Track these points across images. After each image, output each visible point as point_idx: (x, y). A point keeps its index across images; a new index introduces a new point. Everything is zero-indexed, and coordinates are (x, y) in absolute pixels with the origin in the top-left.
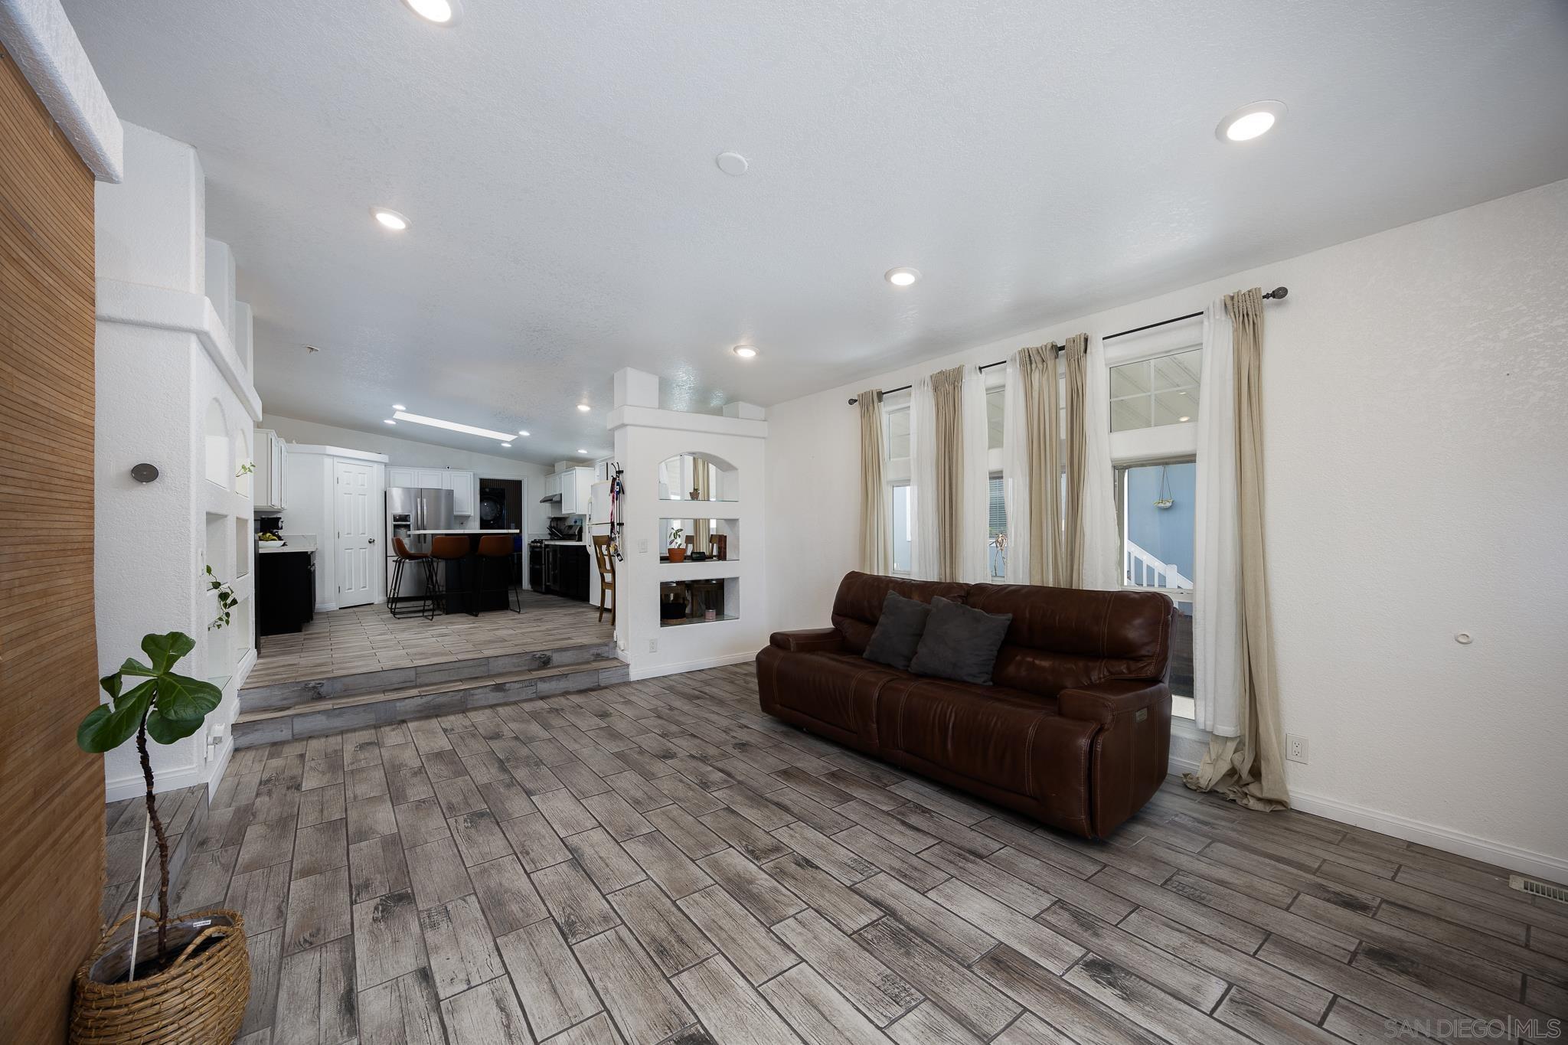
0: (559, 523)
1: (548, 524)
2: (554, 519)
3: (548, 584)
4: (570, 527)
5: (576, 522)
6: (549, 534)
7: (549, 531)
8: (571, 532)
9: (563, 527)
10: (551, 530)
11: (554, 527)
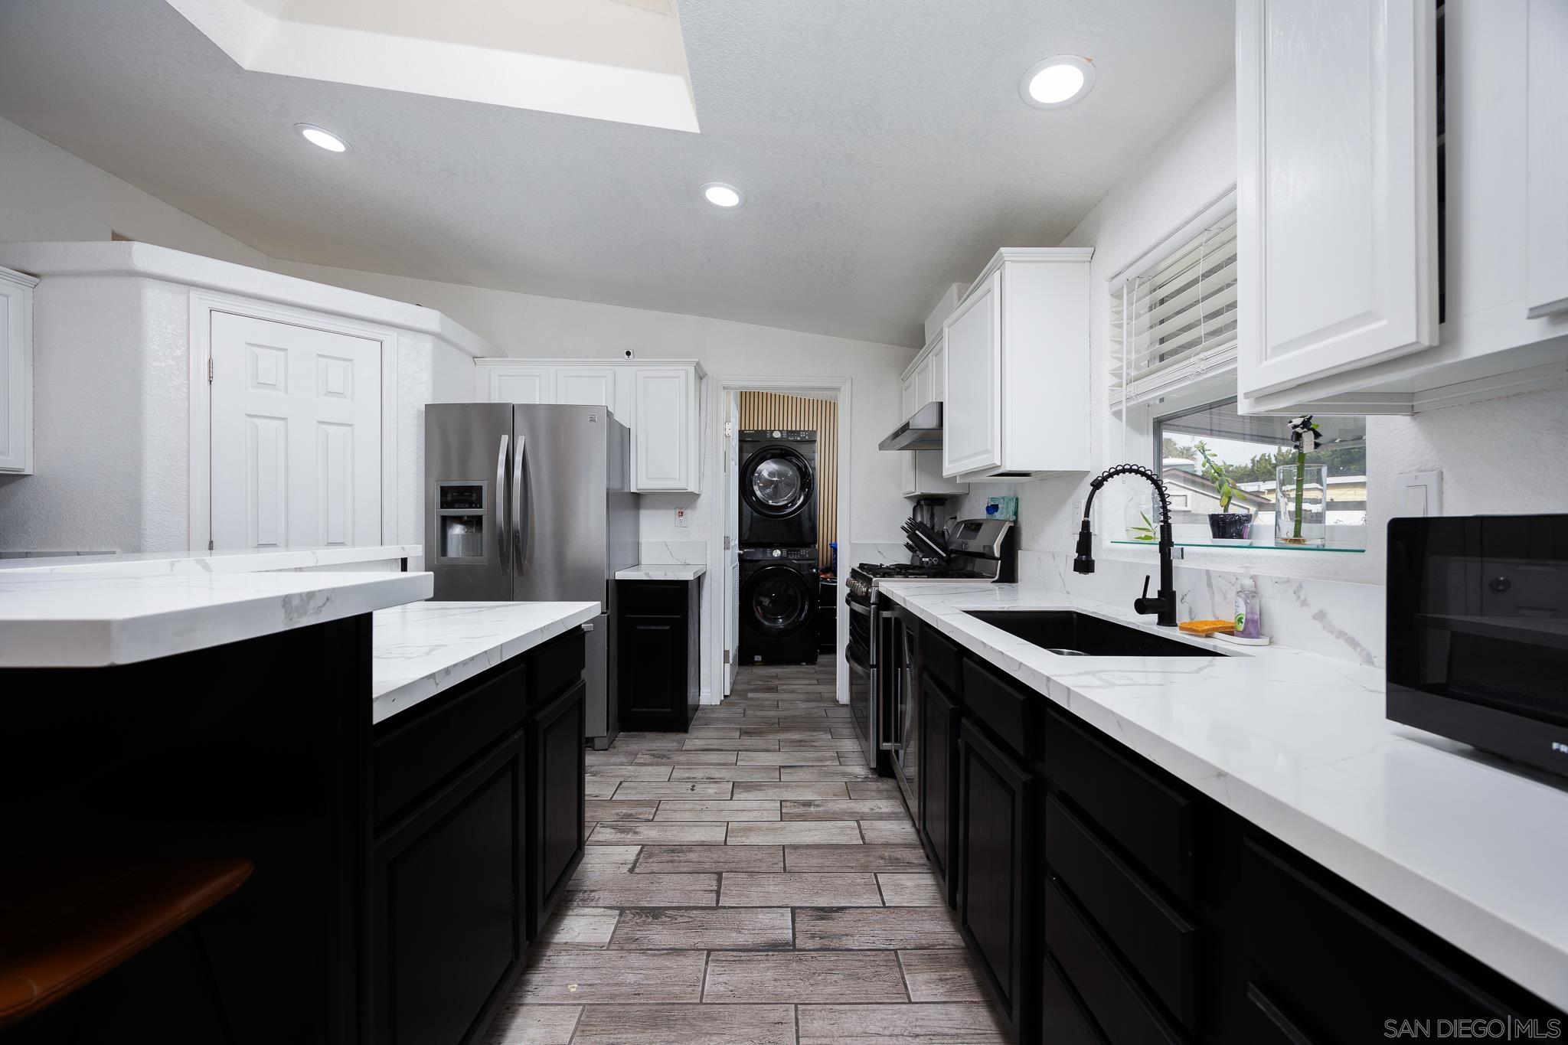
0: (937, 510)
1: (907, 512)
2: (926, 502)
3: (886, 746)
4: (974, 526)
5: (992, 509)
6: (908, 546)
7: (904, 539)
8: (975, 545)
9: (948, 527)
10: (912, 536)
11: (921, 526)
